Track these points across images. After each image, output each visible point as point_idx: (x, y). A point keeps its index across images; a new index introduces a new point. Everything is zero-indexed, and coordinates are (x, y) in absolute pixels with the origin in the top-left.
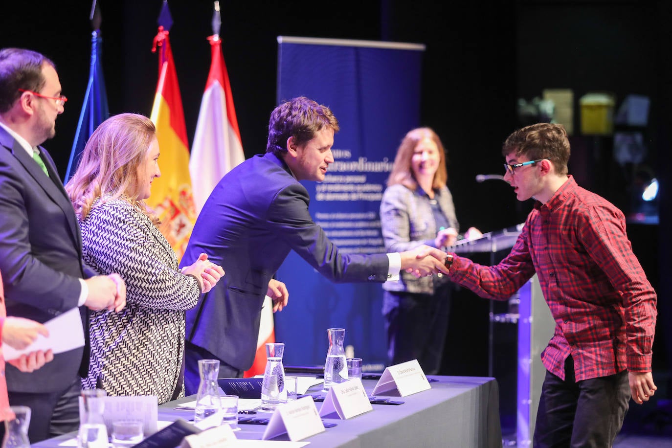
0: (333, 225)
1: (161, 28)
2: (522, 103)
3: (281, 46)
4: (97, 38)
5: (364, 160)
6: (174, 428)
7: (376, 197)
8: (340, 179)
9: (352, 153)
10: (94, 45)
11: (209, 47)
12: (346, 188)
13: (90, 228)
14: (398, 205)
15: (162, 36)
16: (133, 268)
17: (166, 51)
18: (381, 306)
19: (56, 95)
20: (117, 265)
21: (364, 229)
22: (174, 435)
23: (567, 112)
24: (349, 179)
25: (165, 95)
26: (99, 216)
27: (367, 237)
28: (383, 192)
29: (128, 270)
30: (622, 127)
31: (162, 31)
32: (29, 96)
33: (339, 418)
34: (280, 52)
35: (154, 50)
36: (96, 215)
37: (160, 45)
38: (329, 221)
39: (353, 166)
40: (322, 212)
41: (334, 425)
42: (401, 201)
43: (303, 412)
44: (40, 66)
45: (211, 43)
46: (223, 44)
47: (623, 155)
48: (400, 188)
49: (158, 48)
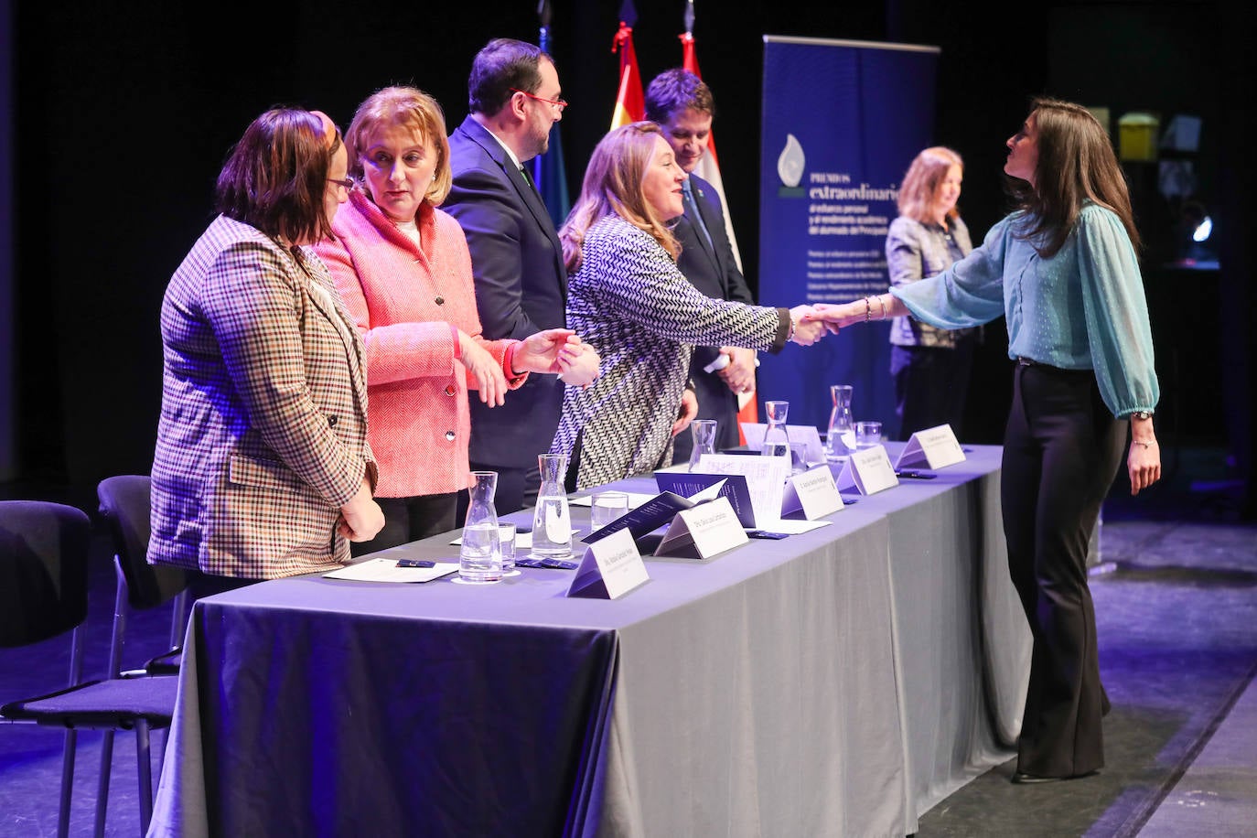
0: (829, 265)
1: (623, 24)
3: (767, 46)
4: (546, 36)
5: (867, 186)
6: (660, 503)
7: (877, 232)
8: (838, 209)
9: (851, 178)
12: (844, 220)
13: (603, 258)
14: (908, 241)
15: (624, 33)
16: (663, 299)
17: (629, 51)
19: (553, 98)
20: (642, 299)
21: (865, 271)
24: (848, 209)
25: (627, 105)
27: (869, 281)
28: (888, 226)
29: (657, 303)
30: (1169, 153)
31: (624, 27)
32: (521, 96)
34: (766, 54)
35: (614, 50)
37: (622, 44)
38: (824, 260)
39: (853, 194)
40: (815, 249)
41: (853, 502)
42: (912, 237)
43: (820, 483)
44: (536, 60)
45: (683, 42)
47: (1170, 186)
49: (619, 48)
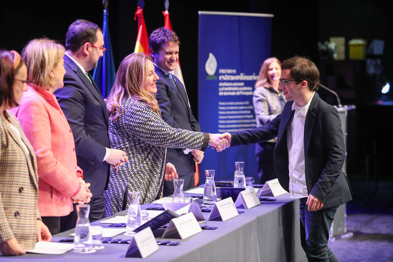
0: (228, 108)
1: (139, 7)
2: (319, 44)
3: (200, 16)
4: (106, 13)
5: (243, 74)
6: (165, 214)
7: (250, 93)
8: (231, 84)
9: (237, 71)
10: (105, 17)
11: (163, 17)
12: (234, 89)
14: (262, 97)
15: (139, 12)
17: (141, 19)
18: (254, 150)
19: (101, 47)
21: (243, 110)
22: (166, 218)
23: (342, 48)
24: (236, 84)
25: (141, 42)
26: (132, 107)
27: (245, 114)
28: (253, 91)
30: (370, 56)
31: (139, 9)
32: (88, 45)
33: (245, 208)
34: (200, 19)
35: (135, 19)
36: (130, 107)
37: (139, 16)
38: (226, 106)
39: (237, 78)
40: (222, 101)
41: (243, 212)
42: (263, 95)
43: (228, 205)
44: (96, 30)
45: (165, 15)
46: (170, 15)
47: (371, 70)
48: (262, 88)
49: (137, 18)
